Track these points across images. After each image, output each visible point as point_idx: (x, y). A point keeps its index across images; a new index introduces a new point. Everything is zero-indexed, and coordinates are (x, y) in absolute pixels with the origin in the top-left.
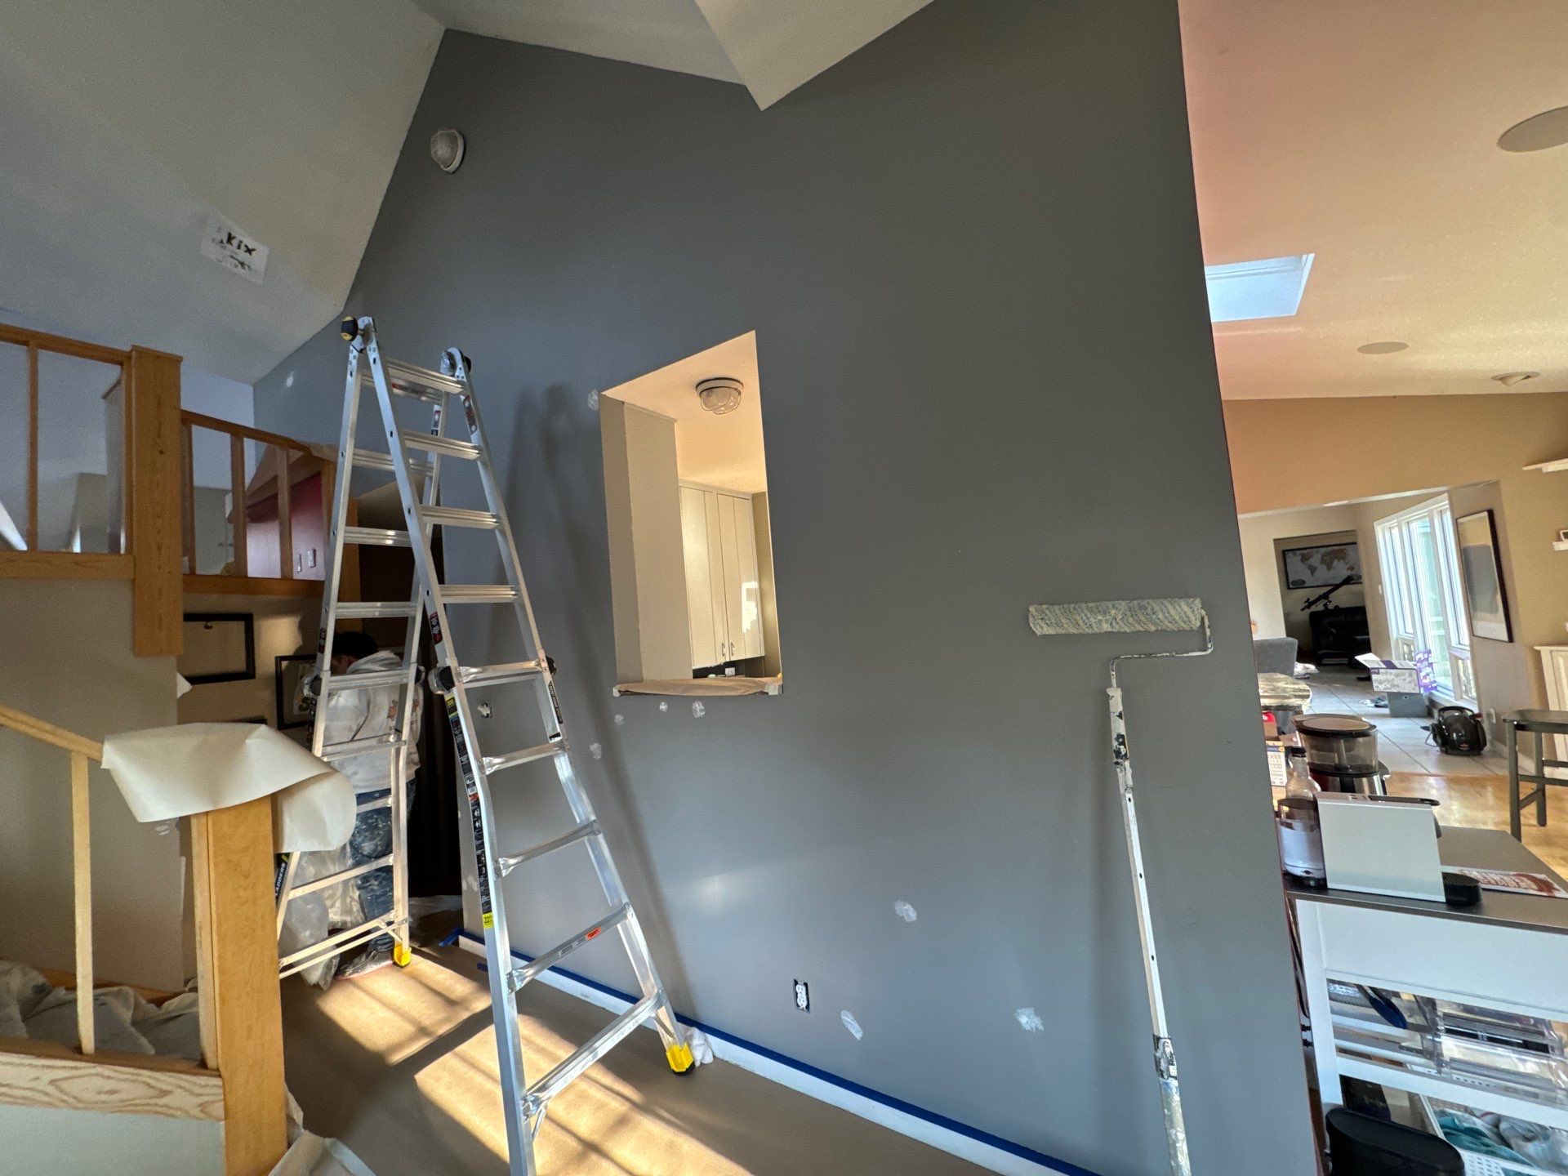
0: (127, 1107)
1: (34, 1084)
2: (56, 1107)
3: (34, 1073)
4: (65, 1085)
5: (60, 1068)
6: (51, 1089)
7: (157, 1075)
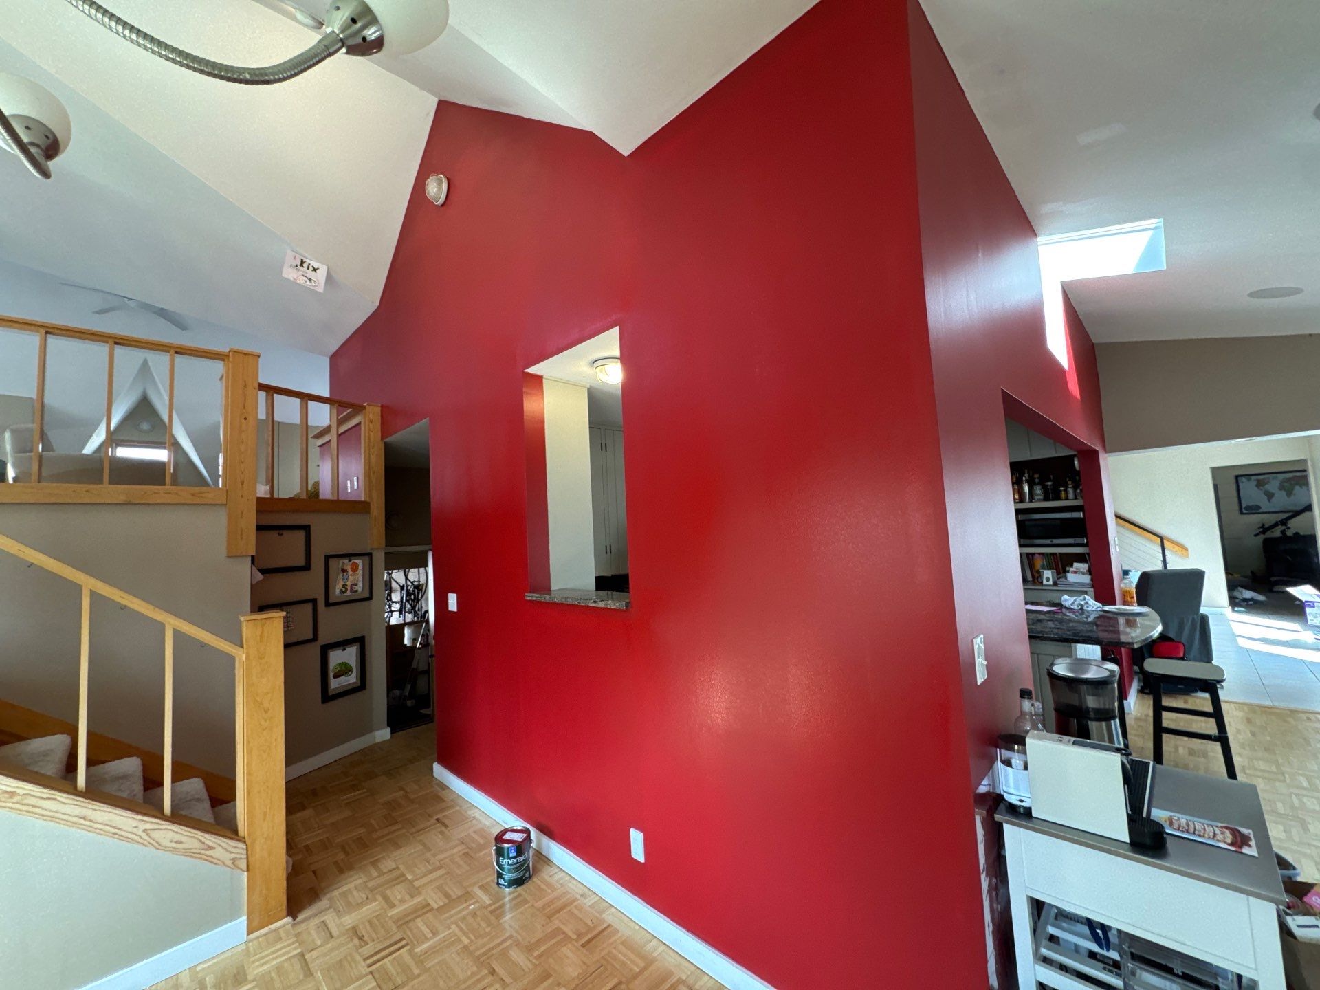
0: (188, 853)
1: (135, 830)
2: (146, 846)
3: (135, 824)
4: (153, 834)
5: (150, 823)
6: (144, 835)
7: (207, 836)
